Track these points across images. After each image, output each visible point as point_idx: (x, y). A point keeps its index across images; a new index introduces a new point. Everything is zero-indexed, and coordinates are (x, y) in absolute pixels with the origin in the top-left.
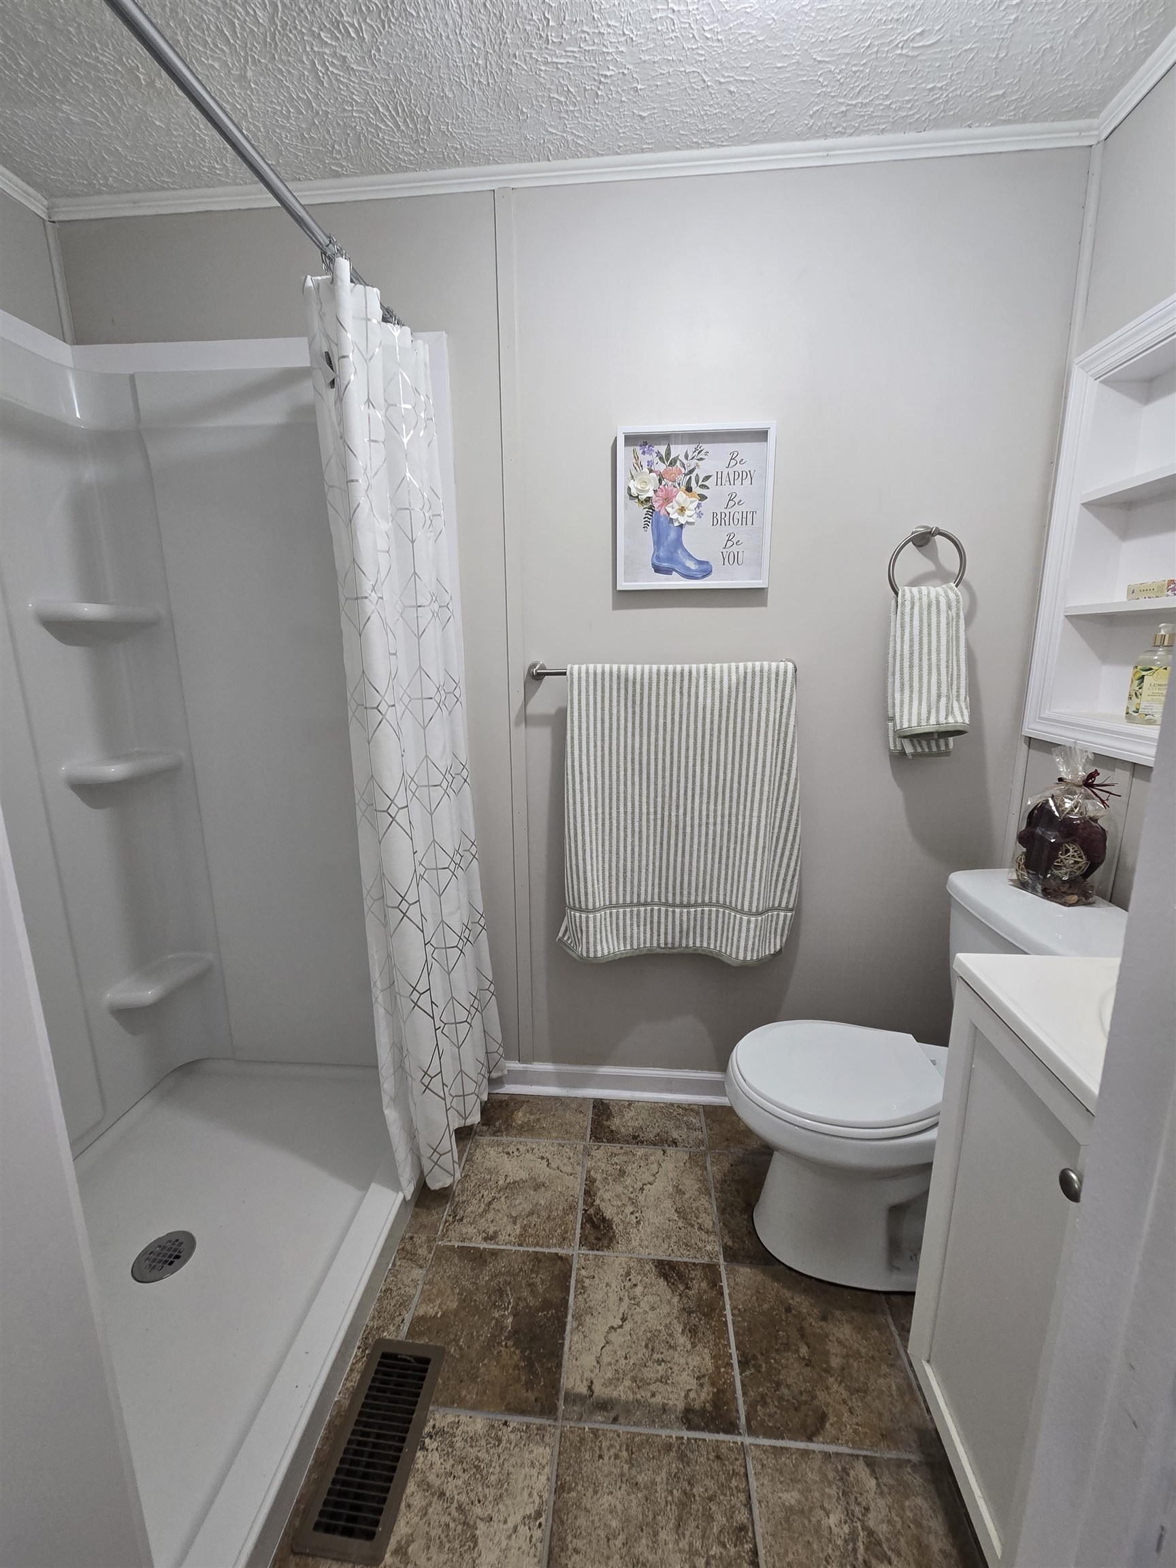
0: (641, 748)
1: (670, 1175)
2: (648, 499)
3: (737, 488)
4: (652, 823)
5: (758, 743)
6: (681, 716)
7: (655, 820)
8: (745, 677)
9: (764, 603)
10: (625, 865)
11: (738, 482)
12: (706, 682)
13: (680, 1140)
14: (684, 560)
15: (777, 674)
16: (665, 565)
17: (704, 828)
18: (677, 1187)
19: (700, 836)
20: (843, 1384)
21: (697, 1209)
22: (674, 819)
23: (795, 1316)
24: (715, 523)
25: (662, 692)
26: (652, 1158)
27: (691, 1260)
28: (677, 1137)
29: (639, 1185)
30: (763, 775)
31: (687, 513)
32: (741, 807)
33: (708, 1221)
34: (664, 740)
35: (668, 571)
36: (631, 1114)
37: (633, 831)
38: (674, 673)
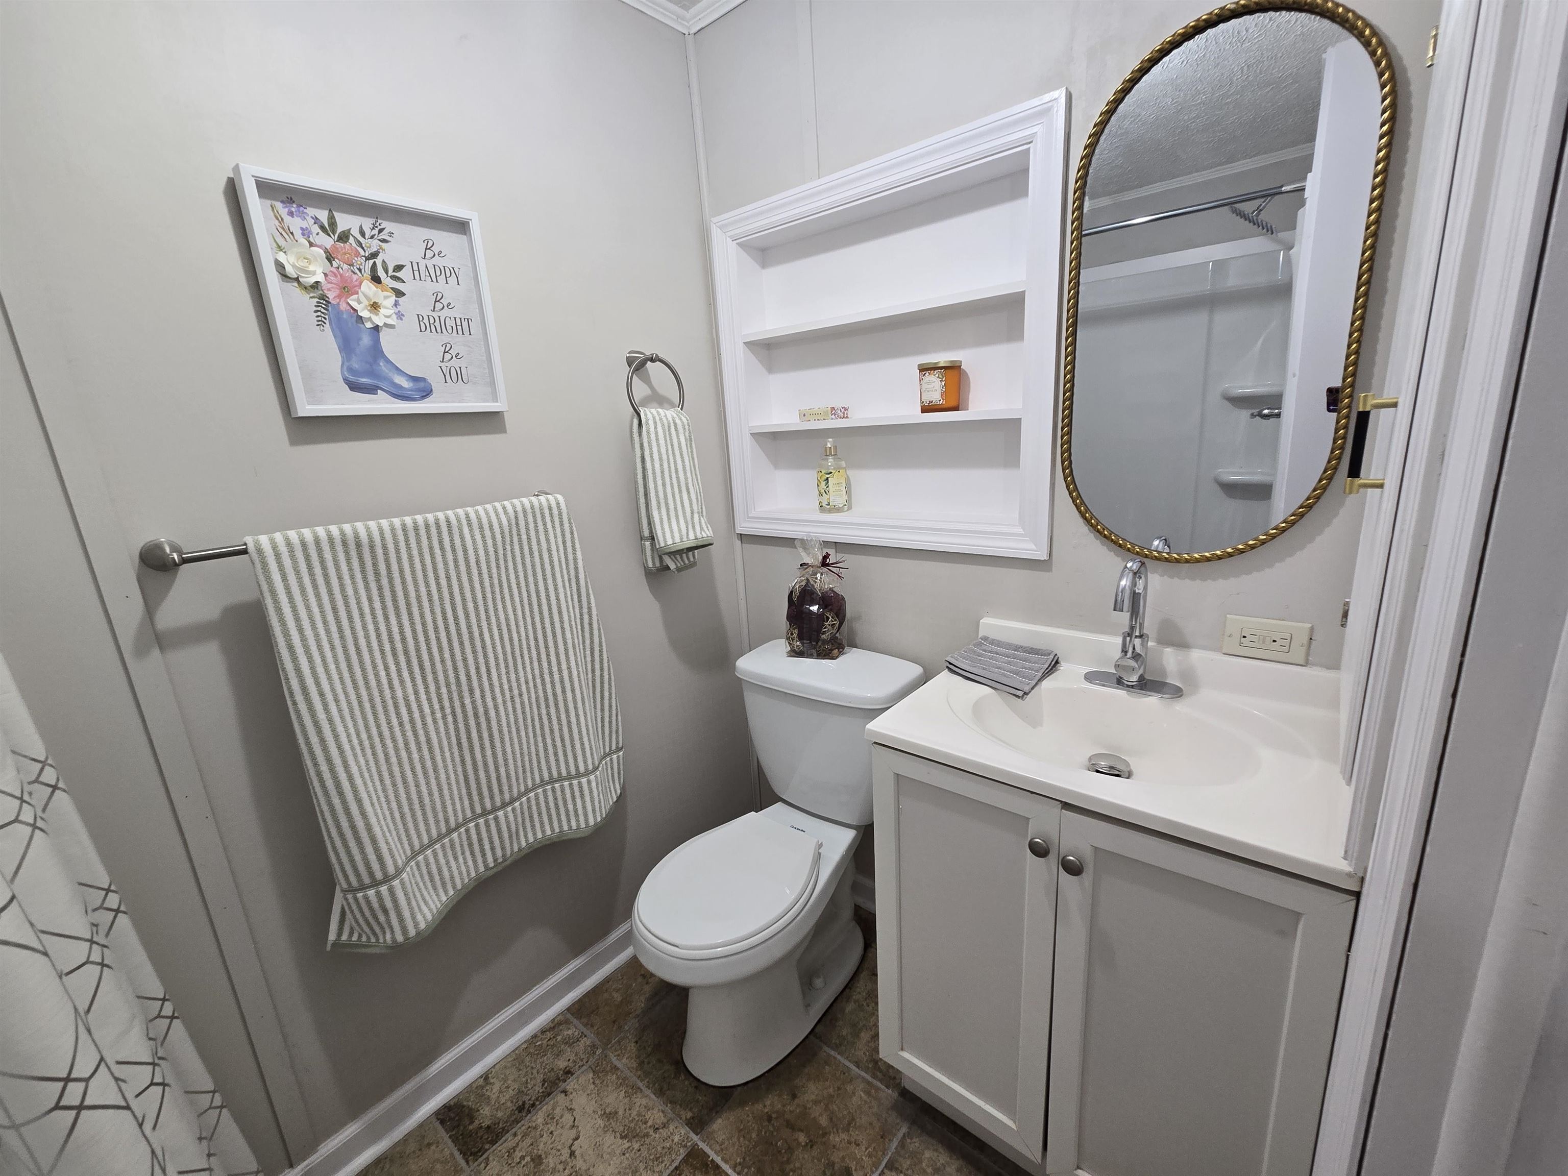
0: (402, 632)
1: (589, 1110)
2: (316, 285)
3: (441, 286)
4: (441, 723)
5: (547, 589)
6: (448, 577)
7: (444, 717)
8: (516, 518)
9: (502, 429)
10: (419, 792)
11: (442, 279)
12: (471, 530)
13: (571, 1065)
14: (390, 374)
15: (550, 509)
16: (364, 380)
17: (509, 704)
18: (605, 1113)
19: (507, 715)
20: (840, 1131)
21: (639, 1115)
22: (469, 707)
23: (776, 1118)
24: (423, 328)
25: (415, 552)
26: (558, 1111)
27: (672, 1168)
28: (566, 1064)
29: (566, 1153)
30: (562, 622)
31: (382, 311)
32: (545, 664)
33: (656, 1116)
34: (433, 612)
35: (370, 390)
36: (496, 1088)
37: (418, 743)
38: (427, 526)
